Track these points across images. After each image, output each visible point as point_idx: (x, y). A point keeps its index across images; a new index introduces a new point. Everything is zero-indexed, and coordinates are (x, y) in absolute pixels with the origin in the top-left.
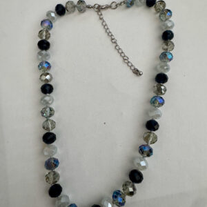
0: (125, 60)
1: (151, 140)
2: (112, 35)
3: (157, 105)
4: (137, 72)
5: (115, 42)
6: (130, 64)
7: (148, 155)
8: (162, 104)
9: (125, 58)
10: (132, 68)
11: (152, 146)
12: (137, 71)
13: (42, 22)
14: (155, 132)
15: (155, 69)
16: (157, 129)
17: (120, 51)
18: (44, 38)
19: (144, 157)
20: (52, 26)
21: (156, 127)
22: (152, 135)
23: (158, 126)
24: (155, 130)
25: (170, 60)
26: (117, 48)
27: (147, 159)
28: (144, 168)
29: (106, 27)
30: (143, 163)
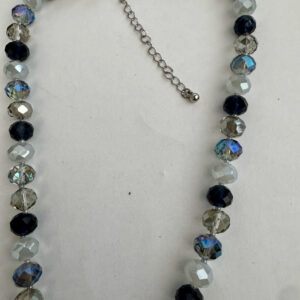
0: (167, 73)
1: (217, 227)
2: (142, 29)
3: (227, 156)
4: (189, 96)
5: (147, 42)
6: (175, 82)
7: (213, 257)
8: (237, 154)
9: (167, 70)
10: (181, 88)
11: (219, 237)
12: (189, 92)
13: (14, 10)
14: (226, 210)
15: (224, 88)
16: (230, 203)
17: (157, 59)
18: (18, 38)
19: (203, 260)
20: (33, 18)
21: (226, 200)
22: (219, 216)
23: (231, 197)
24: (224, 205)
25: (251, 70)
26: (152, 52)
27: (210, 263)
28: (205, 282)
29: (131, 16)
30: (202, 274)
